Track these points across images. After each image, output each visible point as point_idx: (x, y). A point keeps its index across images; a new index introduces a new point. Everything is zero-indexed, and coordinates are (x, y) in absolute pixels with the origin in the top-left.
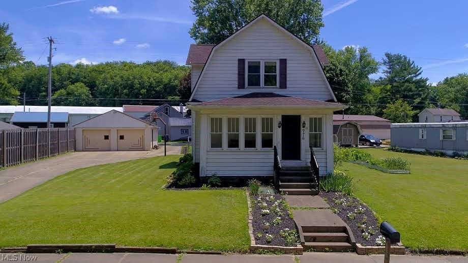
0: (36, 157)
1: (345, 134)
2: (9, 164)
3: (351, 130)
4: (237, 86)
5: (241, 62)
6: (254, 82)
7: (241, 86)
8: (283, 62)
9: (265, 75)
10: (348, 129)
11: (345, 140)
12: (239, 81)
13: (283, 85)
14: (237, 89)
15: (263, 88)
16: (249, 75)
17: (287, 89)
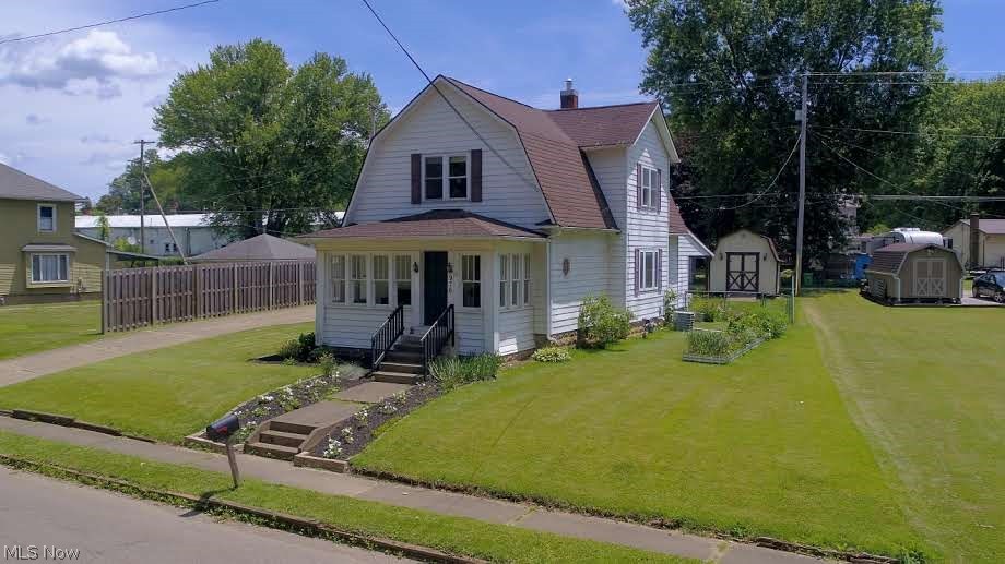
0: (234, 309)
1: (922, 272)
2: (208, 313)
3: (940, 264)
4: (410, 200)
5: (416, 158)
6: (435, 191)
7: (416, 200)
8: (477, 155)
9: (451, 180)
10: (930, 261)
11: (922, 287)
12: (413, 191)
13: (477, 197)
14: (411, 206)
15: (447, 201)
16: (427, 181)
17: (484, 203)
